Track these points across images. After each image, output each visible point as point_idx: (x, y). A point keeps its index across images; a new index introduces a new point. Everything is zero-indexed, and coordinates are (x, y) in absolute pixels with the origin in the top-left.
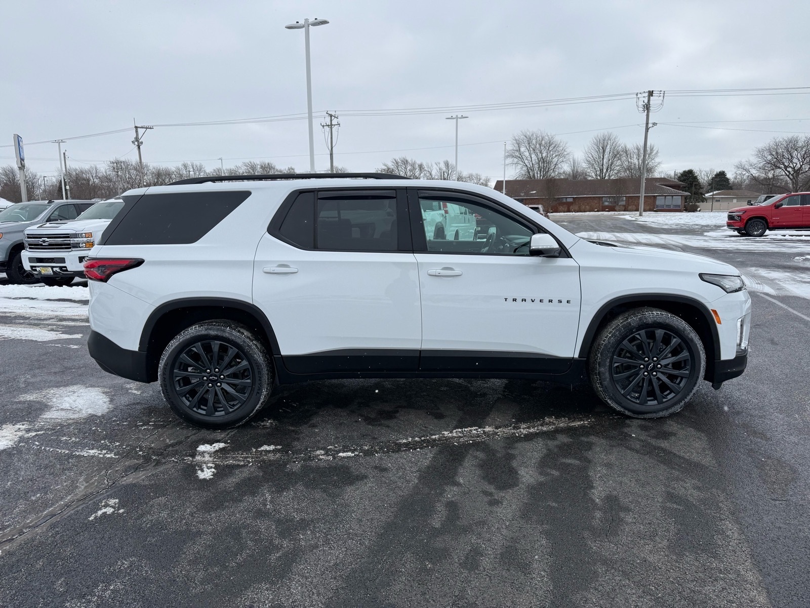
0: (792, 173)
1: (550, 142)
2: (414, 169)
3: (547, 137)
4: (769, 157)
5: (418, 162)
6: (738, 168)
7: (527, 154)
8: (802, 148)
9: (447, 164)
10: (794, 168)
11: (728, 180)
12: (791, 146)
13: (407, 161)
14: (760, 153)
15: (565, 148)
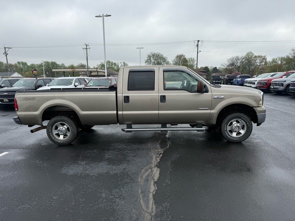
0: (237, 67)
2: (112, 65)
3: (160, 55)
4: (231, 62)
5: (114, 62)
6: (222, 65)
8: (240, 59)
9: (124, 63)
10: (238, 66)
11: (217, 69)
12: (237, 59)
13: (110, 62)
14: (228, 61)
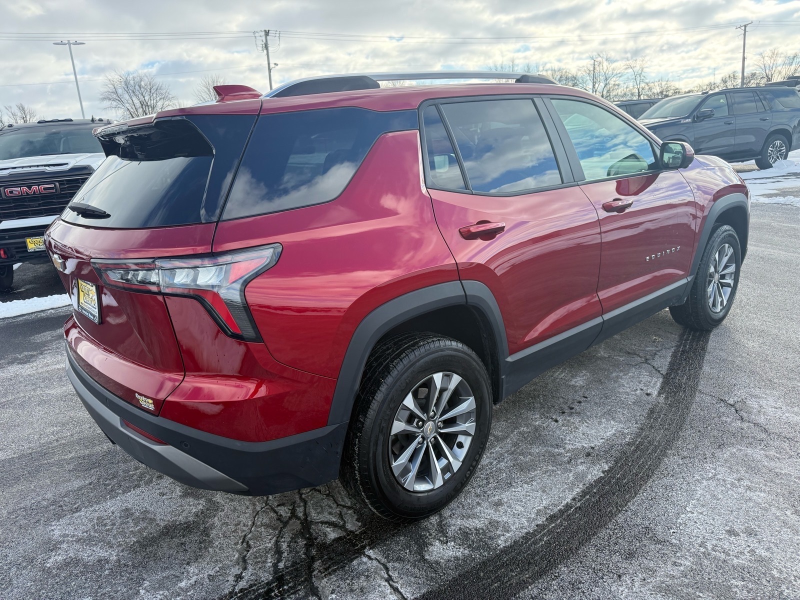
1: (150, 84)
3: (146, 78)
7: (127, 96)
15: (168, 91)
